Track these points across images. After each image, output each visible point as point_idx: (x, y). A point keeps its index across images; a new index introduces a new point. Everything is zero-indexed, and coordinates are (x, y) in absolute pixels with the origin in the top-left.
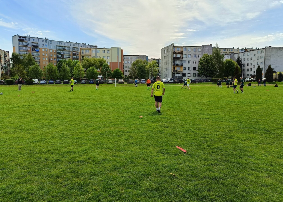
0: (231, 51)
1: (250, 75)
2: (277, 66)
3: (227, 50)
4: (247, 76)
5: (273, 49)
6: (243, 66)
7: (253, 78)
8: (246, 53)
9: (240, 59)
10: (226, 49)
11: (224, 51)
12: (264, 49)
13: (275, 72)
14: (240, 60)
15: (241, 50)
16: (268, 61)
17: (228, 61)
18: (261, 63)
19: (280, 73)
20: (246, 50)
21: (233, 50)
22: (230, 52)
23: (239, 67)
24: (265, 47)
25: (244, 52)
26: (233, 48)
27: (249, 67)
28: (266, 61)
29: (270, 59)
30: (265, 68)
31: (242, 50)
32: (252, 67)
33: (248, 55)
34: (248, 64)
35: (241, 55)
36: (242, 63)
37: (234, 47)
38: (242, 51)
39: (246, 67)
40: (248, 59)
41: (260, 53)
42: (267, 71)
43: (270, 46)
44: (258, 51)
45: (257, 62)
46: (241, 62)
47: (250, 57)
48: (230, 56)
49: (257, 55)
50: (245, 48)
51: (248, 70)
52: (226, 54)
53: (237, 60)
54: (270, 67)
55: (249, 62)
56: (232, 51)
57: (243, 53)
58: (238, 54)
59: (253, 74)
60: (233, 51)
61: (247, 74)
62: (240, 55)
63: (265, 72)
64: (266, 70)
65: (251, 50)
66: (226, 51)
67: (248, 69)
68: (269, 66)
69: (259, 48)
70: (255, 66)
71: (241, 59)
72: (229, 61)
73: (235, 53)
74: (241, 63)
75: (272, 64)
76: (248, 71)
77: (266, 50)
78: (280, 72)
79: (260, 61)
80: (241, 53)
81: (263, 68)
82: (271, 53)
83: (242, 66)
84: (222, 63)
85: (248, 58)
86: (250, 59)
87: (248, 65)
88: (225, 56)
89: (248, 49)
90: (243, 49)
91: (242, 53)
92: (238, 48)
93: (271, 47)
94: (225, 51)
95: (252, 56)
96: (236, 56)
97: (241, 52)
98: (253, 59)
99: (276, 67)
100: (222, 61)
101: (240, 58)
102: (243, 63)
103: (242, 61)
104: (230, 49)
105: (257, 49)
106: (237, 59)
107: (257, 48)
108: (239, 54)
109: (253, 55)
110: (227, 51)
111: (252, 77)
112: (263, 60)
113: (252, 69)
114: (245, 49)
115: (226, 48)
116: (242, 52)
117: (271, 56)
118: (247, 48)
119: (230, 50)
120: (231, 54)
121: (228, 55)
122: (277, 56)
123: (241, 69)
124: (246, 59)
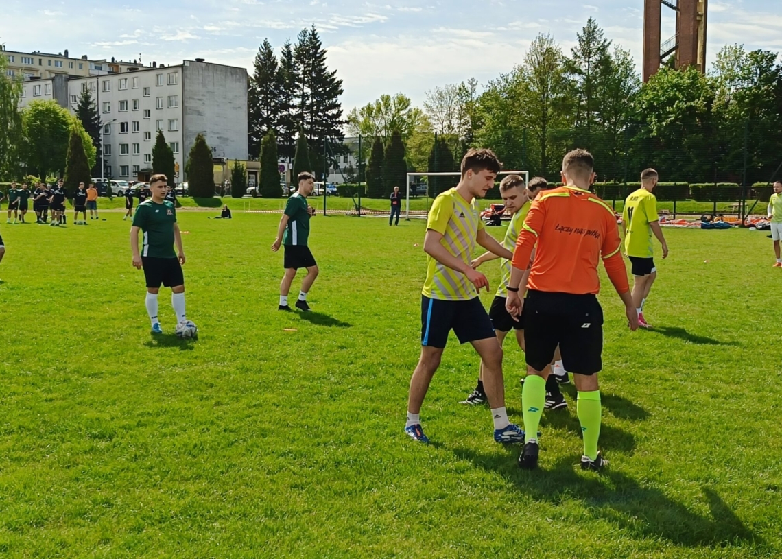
0: (56, 65)
1: (131, 169)
2: (227, 139)
3: (40, 60)
4: (124, 173)
5: (211, 74)
6: (107, 131)
7: (144, 183)
8: (114, 80)
9: (91, 103)
10: (36, 59)
11: (24, 65)
12: (180, 69)
13: (220, 162)
14: (92, 106)
15: (96, 68)
16: (195, 116)
17: (40, 108)
18: (171, 121)
19: (236, 164)
20: (114, 68)
21: (65, 61)
22: (50, 72)
23: (87, 137)
24: (182, 63)
25: (107, 73)
26: (63, 54)
27: (129, 138)
28: (188, 117)
29: (201, 110)
30: (187, 142)
31: (99, 65)
32: (140, 137)
33: (123, 87)
34: (122, 124)
35: (95, 84)
36: (99, 118)
37: (66, 52)
38: (100, 68)
39: (117, 138)
40: (123, 104)
41: (165, 85)
42: (191, 154)
43: (200, 61)
44: (158, 76)
45: (158, 121)
46: (96, 116)
47: (129, 96)
48: (50, 87)
49: (155, 92)
50: (113, 59)
51: (124, 148)
52: (33, 79)
53: (79, 106)
54: (201, 143)
55: (129, 116)
56: (59, 69)
57: (101, 80)
58: (83, 81)
59: (143, 166)
60: (66, 68)
61: (123, 167)
62: (92, 84)
63: (186, 160)
64: (190, 151)
65: (134, 68)
66: (36, 65)
67: (123, 145)
68: (199, 136)
69: (162, 66)
70: (149, 133)
71: (96, 102)
72: (47, 110)
73: (72, 78)
74: (96, 119)
75: (208, 130)
76: (123, 152)
77: (188, 72)
78: (236, 160)
79: (167, 114)
80: (95, 79)
81: (177, 144)
82: (204, 85)
83: (102, 131)
84: (17, 117)
85: (122, 99)
86: (130, 105)
87: (123, 130)
88: (28, 87)
89: (122, 63)
90: (104, 62)
91: (98, 77)
92: (85, 57)
93: (204, 65)
94: (31, 65)
95: (138, 94)
96: (75, 88)
97: (96, 72)
98: (142, 106)
99: (224, 140)
100: (15, 108)
101: (91, 100)
102: (104, 119)
103: (100, 113)
104: (53, 60)
105: (158, 66)
106: (78, 100)
107: (154, 63)
108: (89, 81)
109: (141, 91)
110: (40, 64)
111: (140, 180)
112: (178, 112)
113: (138, 145)
114: (109, 64)
115: (34, 54)
116: (101, 73)
117: (204, 98)
118: (117, 60)
119: (53, 63)
120: (53, 79)
121: (42, 83)
122: (225, 98)
123: (98, 146)
124: (116, 106)
